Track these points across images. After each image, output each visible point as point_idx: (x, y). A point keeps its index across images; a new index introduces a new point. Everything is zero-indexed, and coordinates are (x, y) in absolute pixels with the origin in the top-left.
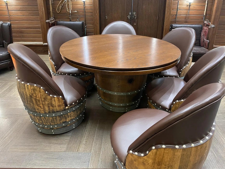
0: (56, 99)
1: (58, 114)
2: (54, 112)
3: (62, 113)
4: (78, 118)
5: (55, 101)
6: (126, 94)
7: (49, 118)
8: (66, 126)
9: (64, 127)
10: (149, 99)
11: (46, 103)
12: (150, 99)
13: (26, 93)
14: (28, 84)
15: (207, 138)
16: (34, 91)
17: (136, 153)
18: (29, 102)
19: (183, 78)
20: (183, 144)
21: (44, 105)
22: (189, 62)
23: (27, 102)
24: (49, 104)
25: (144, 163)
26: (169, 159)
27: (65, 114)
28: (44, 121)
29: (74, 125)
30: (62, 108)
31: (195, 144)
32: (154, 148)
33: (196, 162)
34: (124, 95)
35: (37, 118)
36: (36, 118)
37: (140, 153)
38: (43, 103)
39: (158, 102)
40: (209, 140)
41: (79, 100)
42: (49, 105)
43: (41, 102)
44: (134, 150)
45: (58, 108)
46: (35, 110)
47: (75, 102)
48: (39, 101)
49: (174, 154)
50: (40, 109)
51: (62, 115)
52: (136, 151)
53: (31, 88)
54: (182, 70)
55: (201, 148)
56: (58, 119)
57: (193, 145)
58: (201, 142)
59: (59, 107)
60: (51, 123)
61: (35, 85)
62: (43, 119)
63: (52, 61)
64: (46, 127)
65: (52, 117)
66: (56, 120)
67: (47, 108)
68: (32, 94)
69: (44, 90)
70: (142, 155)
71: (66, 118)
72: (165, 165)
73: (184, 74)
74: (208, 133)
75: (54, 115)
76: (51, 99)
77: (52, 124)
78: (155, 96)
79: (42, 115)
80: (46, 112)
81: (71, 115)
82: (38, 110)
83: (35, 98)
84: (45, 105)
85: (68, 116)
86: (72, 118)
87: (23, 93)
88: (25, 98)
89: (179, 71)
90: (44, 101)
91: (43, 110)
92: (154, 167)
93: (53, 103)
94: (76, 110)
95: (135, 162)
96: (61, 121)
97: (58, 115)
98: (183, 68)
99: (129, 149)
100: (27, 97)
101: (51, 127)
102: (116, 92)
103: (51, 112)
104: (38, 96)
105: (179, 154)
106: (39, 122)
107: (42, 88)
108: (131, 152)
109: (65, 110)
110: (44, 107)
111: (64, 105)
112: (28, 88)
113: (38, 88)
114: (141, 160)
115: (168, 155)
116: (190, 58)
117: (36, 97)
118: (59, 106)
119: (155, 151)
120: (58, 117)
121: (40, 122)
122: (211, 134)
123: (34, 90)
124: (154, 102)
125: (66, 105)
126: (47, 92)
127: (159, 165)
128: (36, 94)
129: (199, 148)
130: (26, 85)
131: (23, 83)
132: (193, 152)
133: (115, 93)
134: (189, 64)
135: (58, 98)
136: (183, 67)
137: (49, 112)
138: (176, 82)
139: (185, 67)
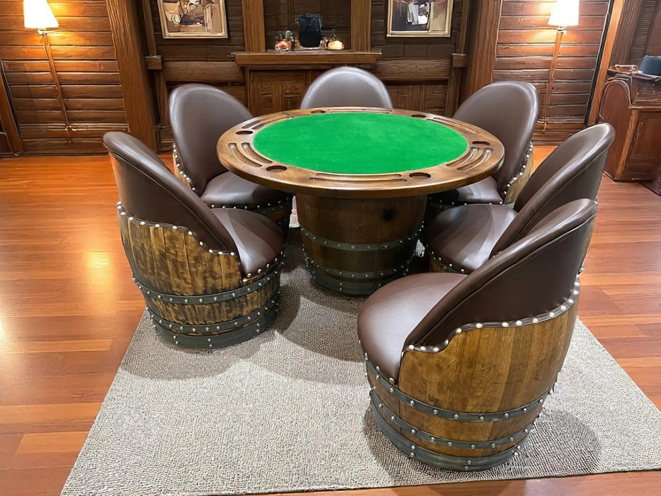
0: (222, 259)
1: (226, 296)
2: (215, 291)
3: (234, 294)
4: (266, 309)
5: (219, 263)
6: (377, 248)
7: (204, 308)
8: (242, 327)
9: (236, 329)
10: (435, 255)
11: (199, 268)
12: (437, 255)
13: (151, 247)
14: (157, 226)
15: (563, 308)
16: (171, 242)
17: (423, 348)
18: (156, 271)
19: (513, 205)
20: (516, 320)
21: (195, 275)
22: (524, 166)
23: (150, 271)
24: (205, 272)
25: (441, 366)
26: (491, 350)
27: (240, 297)
28: (191, 314)
29: (258, 325)
30: (235, 280)
31: (540, 319)
32: (459, 330)
33: (543, 357)
34: (373, 249)
35: (174, 310)
36: (170, 309)
37: (431, 347)
38: (193, 270)
39: (457, 259)
40: (567, 313)
41: (272, 262)
42: (207, 275)
43: (188, 269)
44: (417, 344)
45: (225, 282)
46: (171, 289)
47: (264, 268)
48: (183, 265)
49: (500, 340)
50: (183, 283)
51: (233, 299)
52: (422, 345)
53: (166, 235)
54: (509, 185)
55: (552, 327)
56: (224, 308)
57: (535, 320)
58: (552, 315)
59: (229, 279)
60: (206, 319)
61: (175, 227)
62: (189, 309)
63: (185, 176)
64: (194, 330)
65: (211, 304)
66: (220, 312)
67: (200, 283)
68: (167, 250)
69: (195, 237)
70: (436, 349)
71: (242, 307)
72: (483, 366)
73: (513, 196)
74: (566, 299)
75: (215, 298)
76: (212, 260)
77: (208, 322)
78: (449, 248)
79: (186, 300)
80: (198, 291)
81: (252, 298)
82: (178, 286)
83: (174, 257)
84: (197, 274)
85: (246, 301)
86: (256, 307)
87: (143, 248)
88: (148, 259)
89: (501, 190)
90: (195, 266)
91: (190, 286)
92: (460, 371)
93: (216, 269)
94: (265, 285)
95: (420, 369)
96: (231, 315)
97: (224, 299)
98: (511, 182)
99: (407, 343)
100: (152, 259)
101: (207, 329)
102: (354, 243)
103: (209, 292)
104: (180, 254)
105: (509, 339)
106: (177, 319)
107: (190, 233)
108: (411, 347)
109: (241, 286)
110: (193, 280)
111: (239, 273)
112: (156, 235)
113: (183, 234)
114: (433, 361)
115: (488, 343)
116: (528, 156)
117: (176, 255)
118: (229, 276)
119: (462, 336)
120: (223, 304)
121: (180, 318)
122: (571, 301)
123: (172, 238)
124: (447, 261)
125: (244, 275)
126: (201, 243)
127: (471, 366)
128: (175, 247)
129: (548, 326)
130: (151, 228)
131: (143, 223)
132: (536, 335)
133: (353, 247)
134: (525, 171)
135: (227, 257)
136: (511, 179)
137: (205, 292)
138: (495, 213)
139: (515, 179)
